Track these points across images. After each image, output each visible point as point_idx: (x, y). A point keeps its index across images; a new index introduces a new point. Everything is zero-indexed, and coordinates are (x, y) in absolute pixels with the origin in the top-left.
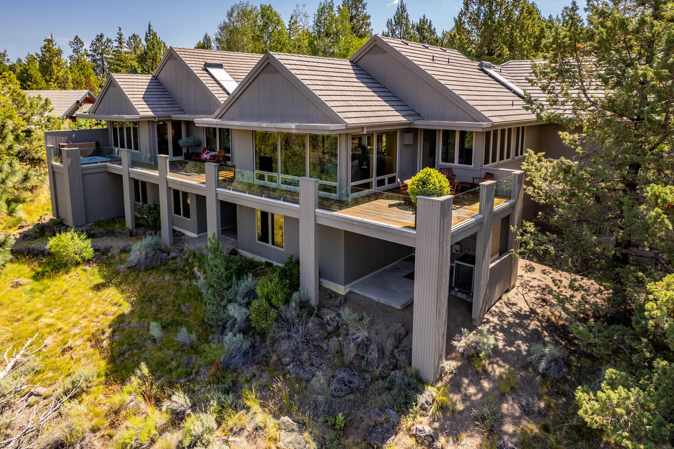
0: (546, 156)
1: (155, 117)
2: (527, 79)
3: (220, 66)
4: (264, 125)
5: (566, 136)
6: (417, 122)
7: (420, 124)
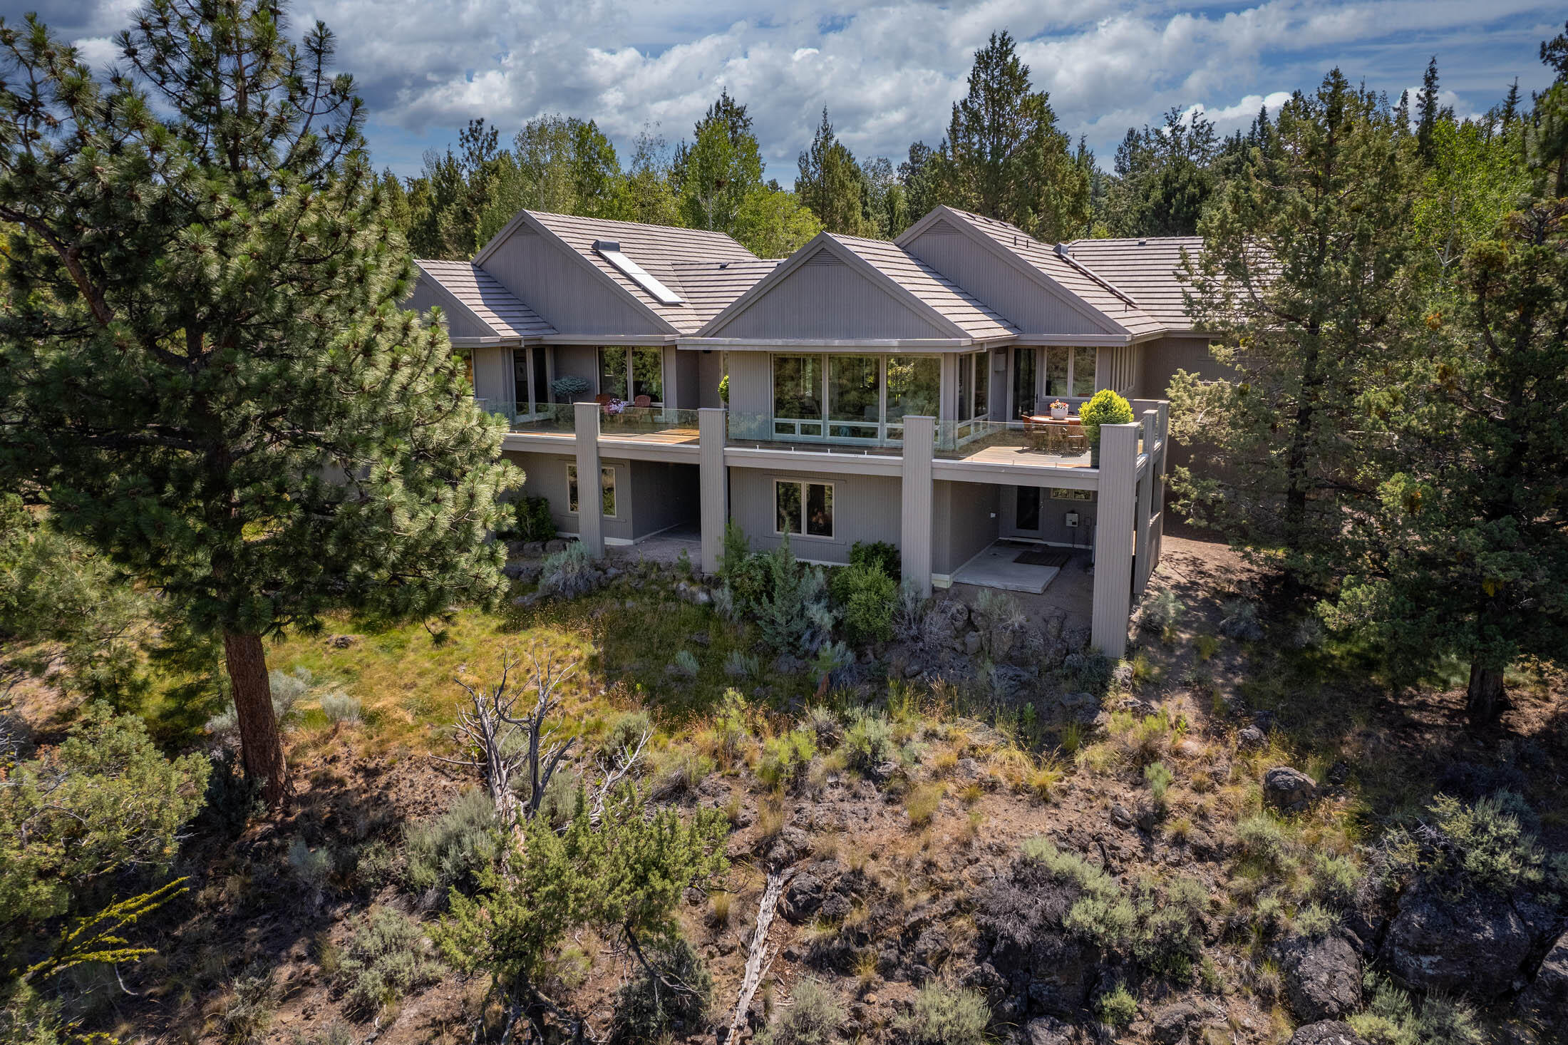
0: (1200, 378)
1: (520, 341)
2: (1175, 274)
3: (615, 247)
4: (837, 342)
5: (1221, 352)
6: (1024, 337)
7: (1029, 340)
